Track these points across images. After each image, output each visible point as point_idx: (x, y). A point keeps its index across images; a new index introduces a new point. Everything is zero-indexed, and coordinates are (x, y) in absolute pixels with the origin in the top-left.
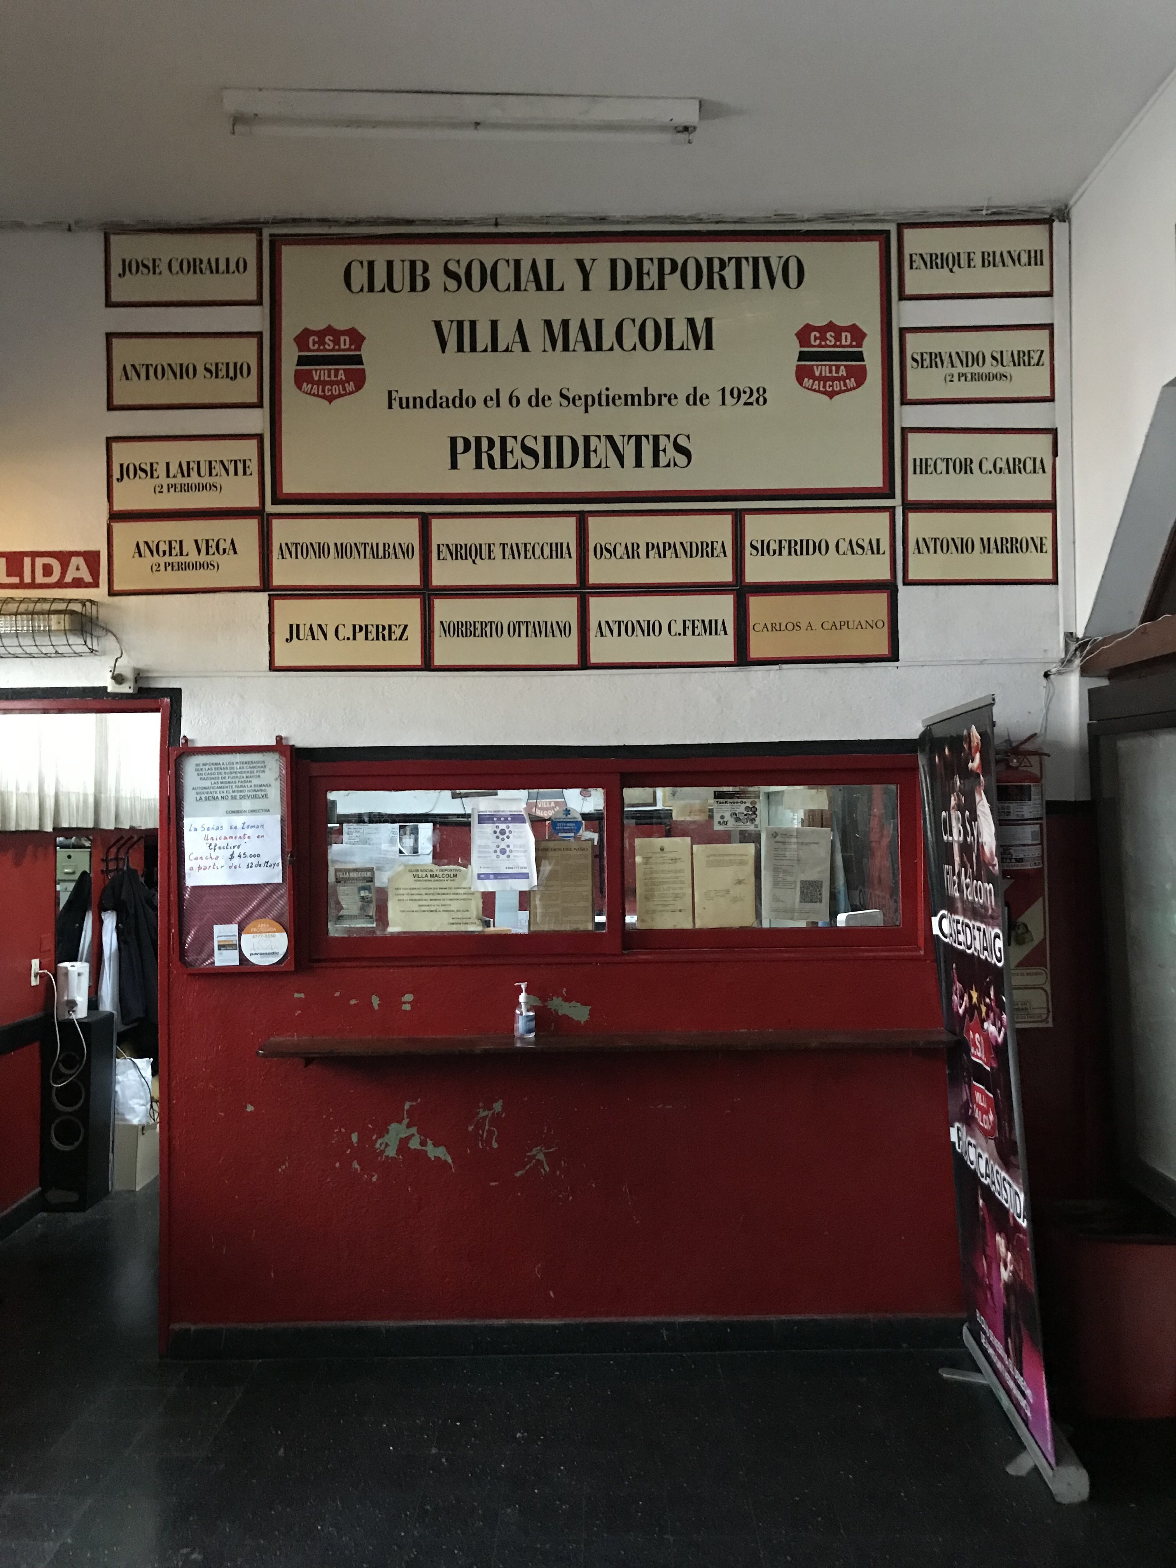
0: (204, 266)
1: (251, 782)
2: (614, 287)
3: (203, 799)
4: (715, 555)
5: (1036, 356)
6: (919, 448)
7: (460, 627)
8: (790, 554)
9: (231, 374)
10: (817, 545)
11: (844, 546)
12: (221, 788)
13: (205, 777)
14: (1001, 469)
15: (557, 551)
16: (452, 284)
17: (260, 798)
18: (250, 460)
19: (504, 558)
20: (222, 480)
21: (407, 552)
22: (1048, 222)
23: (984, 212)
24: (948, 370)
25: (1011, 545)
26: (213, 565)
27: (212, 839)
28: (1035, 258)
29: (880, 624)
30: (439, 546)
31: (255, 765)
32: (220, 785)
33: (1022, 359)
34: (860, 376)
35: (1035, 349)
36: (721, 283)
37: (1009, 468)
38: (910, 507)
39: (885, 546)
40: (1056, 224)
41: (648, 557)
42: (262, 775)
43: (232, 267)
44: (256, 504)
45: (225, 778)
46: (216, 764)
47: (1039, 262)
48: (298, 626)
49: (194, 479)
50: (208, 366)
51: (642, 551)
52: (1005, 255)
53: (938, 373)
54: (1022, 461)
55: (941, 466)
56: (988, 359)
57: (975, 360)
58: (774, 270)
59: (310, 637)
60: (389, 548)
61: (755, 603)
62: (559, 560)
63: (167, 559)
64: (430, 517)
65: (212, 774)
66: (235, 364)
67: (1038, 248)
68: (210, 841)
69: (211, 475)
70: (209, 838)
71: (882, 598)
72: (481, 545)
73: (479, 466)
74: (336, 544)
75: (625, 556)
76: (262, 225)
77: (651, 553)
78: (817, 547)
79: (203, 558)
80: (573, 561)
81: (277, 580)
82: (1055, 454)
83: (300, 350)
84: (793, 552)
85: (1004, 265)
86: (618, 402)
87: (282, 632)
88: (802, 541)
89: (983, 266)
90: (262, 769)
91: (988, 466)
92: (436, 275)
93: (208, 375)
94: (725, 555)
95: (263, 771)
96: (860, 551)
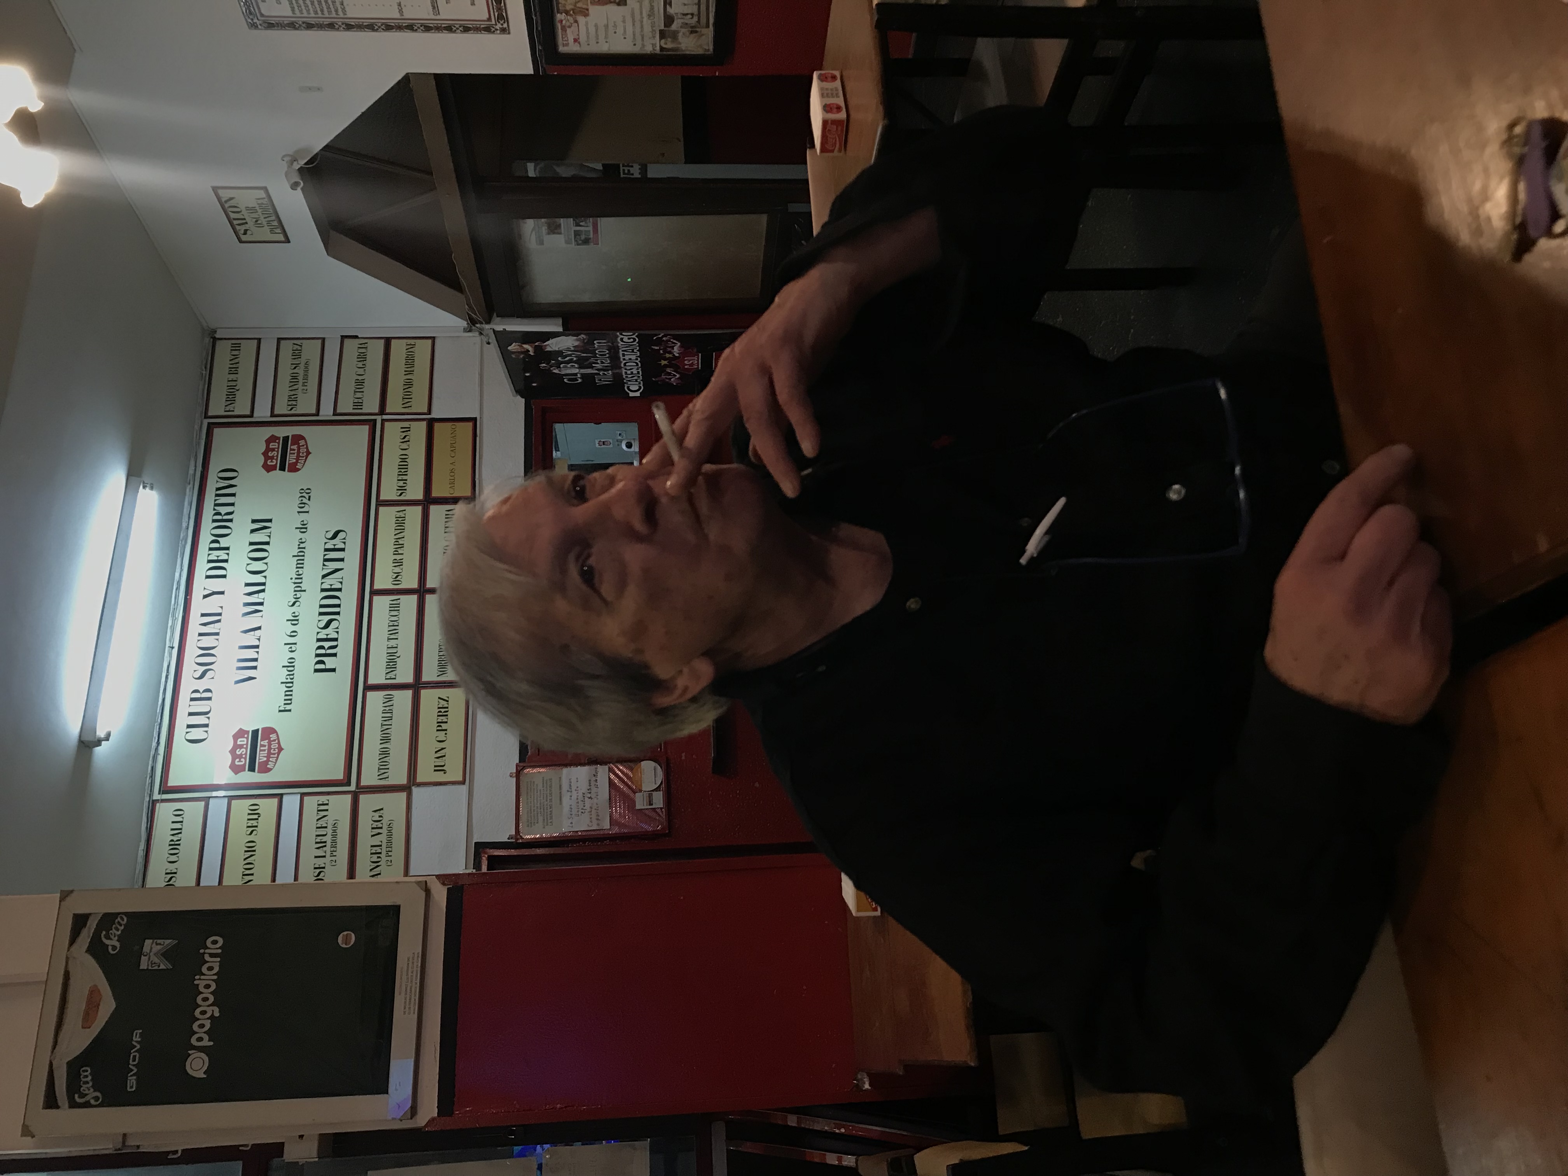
0: (175, 838)
1: (540, 790)
2: (224, 576)
3: (551, 821)
4: (404, 516)
5: (296, 347)
6: (346, 406)
7: (441, 664)
8: (406, 475)
9: (256, 817)
10: (401, 460)
11: (404, 446)
12: (544, 810)
13: (536, 820)
14: (363, 365)
15: (395, 607)
16: (209, 674)
17: (551, 784)
18: (318, 801)
19: (397, 639)
20: (330, 820)
21: (389, 699)
22: (215, 340)
23: (204, 372)
24: (299, 392)
25: (410, 360)
26: (390, 824)
27: (578, 811)
28: (236, 347)
29: (454, 427)
30: (386, 679)
31: (529, 788)
32: (542, 810)
33: (297, 354)
34: (298, 438)
35: (292, 347)
36: (229, 515)
37: (363, 361)
38: (382, 411)
39: (406, 424)
40: (217, 336)
41: (402, 554)
42: (536, 783)
43: (179, 819)
44: (349, 798)
45: (537, 807)
46: (528, 813)
47: (239, 345)
48: (435, 766)
49: (328, 839)
50: (249, 833)
51: (398, 557)
52: (231, 362)
53: (301, 396)
54: (359, 354)
55: (359, 395)
56: (295, 371)
57: (294, 378)
58: (226, 485)
59: (444, 758)
60: (386, 710)
61: (435, 493)
62: (401, 605)
63: (383, 856)
64: (366, 685)
65: (534, 816)
66: (249, 814)
67: (230, 345)
68: (580, 813)
69: (326, 827)
70: (577, 813)
71: (437, 426)
72: (388, 653)
73: (335, 655)
74: (381, 744)
75: (401, 567)
76: (151, 800)
77: (400, 552)
78: (404, 460)
79: (384, 831)
80: (403, 597)
81: (404, 781)
82: (356, 337)
83: (244, 770)
84: (406, 473)
85: (238, 363)
86: (300, 572)
87: (440, 777)
88: (399, 469)
89: (237, 373)
90: (532, 783)
91: (361, 371)
92: (202, 685)
93: (254, 833)
94: (405, 510)
95: (534, 782)
96: (407, 437)
